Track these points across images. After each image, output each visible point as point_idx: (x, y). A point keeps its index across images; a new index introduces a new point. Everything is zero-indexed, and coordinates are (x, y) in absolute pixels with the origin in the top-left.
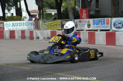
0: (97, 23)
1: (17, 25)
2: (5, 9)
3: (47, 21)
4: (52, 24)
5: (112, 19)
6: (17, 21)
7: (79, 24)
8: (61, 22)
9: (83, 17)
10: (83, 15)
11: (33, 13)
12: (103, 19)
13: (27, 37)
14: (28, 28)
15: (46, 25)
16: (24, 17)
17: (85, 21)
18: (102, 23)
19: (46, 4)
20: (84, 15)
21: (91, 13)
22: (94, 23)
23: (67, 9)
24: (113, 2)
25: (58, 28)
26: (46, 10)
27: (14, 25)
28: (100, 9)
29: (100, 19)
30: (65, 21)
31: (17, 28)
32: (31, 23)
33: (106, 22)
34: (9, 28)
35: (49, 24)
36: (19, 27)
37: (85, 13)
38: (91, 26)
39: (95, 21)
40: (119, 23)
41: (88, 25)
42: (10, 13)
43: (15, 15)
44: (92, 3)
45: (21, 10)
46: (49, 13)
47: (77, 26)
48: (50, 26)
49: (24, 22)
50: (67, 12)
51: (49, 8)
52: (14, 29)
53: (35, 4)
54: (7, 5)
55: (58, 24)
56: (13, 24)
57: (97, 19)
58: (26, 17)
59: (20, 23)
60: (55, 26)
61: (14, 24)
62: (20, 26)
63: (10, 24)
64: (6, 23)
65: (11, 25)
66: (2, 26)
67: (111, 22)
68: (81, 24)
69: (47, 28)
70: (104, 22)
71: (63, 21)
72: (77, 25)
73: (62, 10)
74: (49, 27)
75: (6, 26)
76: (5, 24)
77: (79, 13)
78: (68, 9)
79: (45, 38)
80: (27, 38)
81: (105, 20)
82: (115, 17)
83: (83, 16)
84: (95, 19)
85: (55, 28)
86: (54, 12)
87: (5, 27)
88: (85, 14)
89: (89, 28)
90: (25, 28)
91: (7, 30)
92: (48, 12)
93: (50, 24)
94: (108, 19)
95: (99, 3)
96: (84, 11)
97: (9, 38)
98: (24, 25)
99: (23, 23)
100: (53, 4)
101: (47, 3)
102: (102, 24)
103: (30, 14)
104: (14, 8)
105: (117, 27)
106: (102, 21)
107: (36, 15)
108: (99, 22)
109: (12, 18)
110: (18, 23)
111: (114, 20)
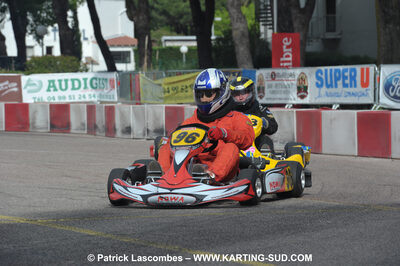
0: (329, 82)
1: (64, 87)
2: (26, 31)
3: (164, 74)
4: (179, 85)
5: (380, 70)
6: (64, 72)
7: (270, 86)
9: (283, 62)
10: (283, 53)
11: (119, 46)
12: (349, 67)
13: (99, 126)
14: (100, 96)
15: (161, 88)
16: (87, 58)
17: (291, 75)
18: (347, 81)
19: (162, 18)
20: (288, 56)
21: (309, 49)
22: (319, 82)
23: (228, 34)
24: (384, 11)
26: (160, 36)
27: (54, 86)
28: (340, 34)
29: (341, 68)
31: (64, 98)
32: (112, 81)
33: (359, 78)
34: (37, 95)
35: (170, 83)
36: (69, 92)
37: (288, 47)
38: (308, 91)
39: (323, 77)
42: (42, 46)
43: (57, 52)
44: (315, 14)
45: (79, 36)
46: (171, 48)
48: (174, 89)
49: (89, 76)
51: (171, 31)
52: (54, 98)
53: (125, 16)
54: (30, 18)
56: (50, 81)
57: (329, 68)
58: (95, 59)
59: (73, 80)
60: (190, 91)
61: (53, 81)
63: (41, 83)
64: (29, 80)
65: (46, 85)
66: (16, 90)
67: (376, 80)
68: (276, 85)
70: (353, 78)
73: (213, 37)
74: (171, 92)
75: (28, 88)
76: (23, 84)
77: (271, 47)
78: (234, 33)
80: (100, 131)
81: (355, 70)
82: (390, 61)
83: (282, 59)
84: (323, 68)
85: (190, 97)
86: (186, 44)
87: (25, 92)
88: (290, 50)
90: (90, 96)
91: (32, 101)
92: (169, 44)
93: (174, 83)
94: (368, 69)
95: (338, 15)
96: (286, 42)
98: (88, 85)
99: (85, 80)
100: (185, 17)
101: (164, 13)
102: (345, 85)
103: (108, 48)
104: (54, 30)
105: (395, 97)
106: (347, 74)
107: (129, 53)
108: (337, 79)
109: (47, 64)
110: (66, 81)
111: (387, 71)
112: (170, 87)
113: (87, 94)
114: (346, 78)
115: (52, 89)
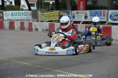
0: (94, 15)
1: (16, 15)
3: (45, 12)
4: (50, 15)
5: (108, 11)
7: (77, 16)
8: (59, 13)
9: (81, 9)
10: (80, 6)
11: (32, 2)
12: (99, 11)
13: (26, 28)
14: (27, 18)
15: (45, 16)
17: (83, 13)
18: (99, 15)
20: (82, 7)
22: (91, 15)
25: (56, 18)
27: (13, 15)
29: (97, 11)
30: (63, 12)
31: (16, 18)
32: (30, 14)
33: (102, 14)
34: (8, 17)
36: (17, 16)
37: (82, 4)
38: (88, 17)
39: (92, 13)
40: (115, 16)
41: (85, 17)
42: (9, 2)
47: (75, 18)
50: (65, 1)
52: (13, 18)
55: (56, 15)
56: (12, 13)
57: (94, 11)
58: (25, 5)
59: (19, 13)
60: (53, 17)
61: (13, 13)
62: (19, 15)
63: (9, 14)
64: (6, 13)
65: (10, 15)
66: (2, 15)
67: (108, 14)
68: (78, 16)
69: (45, 18)
70: (101, 14)
71: (61, 12)
72: (75, 16)
74: (48, 17)
75: (6, 15)
76: (4, 14)
77: (77, 3)
79: (43, 30)
80: (26, 30)
81: (101, 11)
83: (80, 8)
84: (92, 11)
85: (53, 18)
87: (4, 16)
88: (83, 5)
89: (86, 19)
90: (24, 17)
94: (105, 11)
97: (9, 29)
98: (23, 14)
99: (22, 13)
105: (113, 19)
106: (99, 13)
107: (35, 4)
108: (96, 14)
109: (11, 8)
110: (17, 13)
111: (111, 12)
112: (47, 15)
113: (23, 17)
114: (99, 14)
115: (12, 15)
